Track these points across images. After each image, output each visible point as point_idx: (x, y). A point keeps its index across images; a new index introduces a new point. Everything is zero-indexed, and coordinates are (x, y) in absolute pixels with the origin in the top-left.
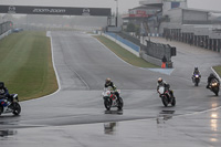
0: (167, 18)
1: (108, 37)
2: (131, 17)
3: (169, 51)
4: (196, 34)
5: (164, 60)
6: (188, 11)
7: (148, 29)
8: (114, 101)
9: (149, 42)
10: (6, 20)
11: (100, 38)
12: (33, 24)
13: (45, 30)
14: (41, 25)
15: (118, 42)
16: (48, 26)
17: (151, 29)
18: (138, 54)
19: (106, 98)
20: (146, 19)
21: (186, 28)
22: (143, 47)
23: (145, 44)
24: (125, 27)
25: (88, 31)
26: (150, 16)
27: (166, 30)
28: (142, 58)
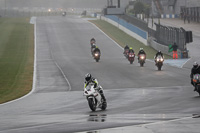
1: (110, 21)
3: (183, 36)
7: (160, 8)
9: (158, 26)
11: (100, 23)
12: (15, 8)
13: (29, 15)
14: (26, 9)
15: (121, 27)
17: (165, 8)
23: (155, 28)
24: (132, 7)
27: (184, 9)
28: (150, 47)
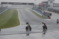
0: (49, 6)
1: (34, 11)
2: (40, 5)
3: (50, 14)
4: (57, 10)
5: (48, 17)
6: (55, 4)
8: (29, 28)
9: (44, 12)
10: (6, 6)
11: (31, 11)
14: (15, 7)
15: (36, 12)
16: (17, 8)
17: (45, 8)
18: (41, 15)
19: (26, 27)
20: (44, 6)
21: (54, 8)
22: (43, 13)
23: (43, 12)
24: (38, 8)
25: (28, 9)
26: (45, 5)
27: (49, 9)
28: (42, 16)
